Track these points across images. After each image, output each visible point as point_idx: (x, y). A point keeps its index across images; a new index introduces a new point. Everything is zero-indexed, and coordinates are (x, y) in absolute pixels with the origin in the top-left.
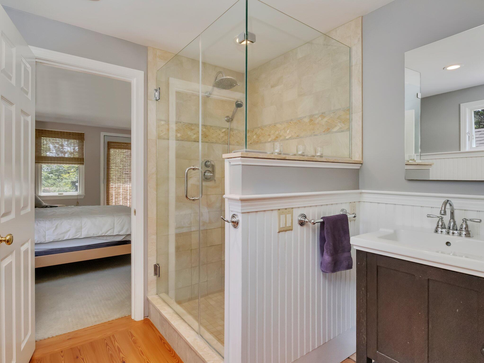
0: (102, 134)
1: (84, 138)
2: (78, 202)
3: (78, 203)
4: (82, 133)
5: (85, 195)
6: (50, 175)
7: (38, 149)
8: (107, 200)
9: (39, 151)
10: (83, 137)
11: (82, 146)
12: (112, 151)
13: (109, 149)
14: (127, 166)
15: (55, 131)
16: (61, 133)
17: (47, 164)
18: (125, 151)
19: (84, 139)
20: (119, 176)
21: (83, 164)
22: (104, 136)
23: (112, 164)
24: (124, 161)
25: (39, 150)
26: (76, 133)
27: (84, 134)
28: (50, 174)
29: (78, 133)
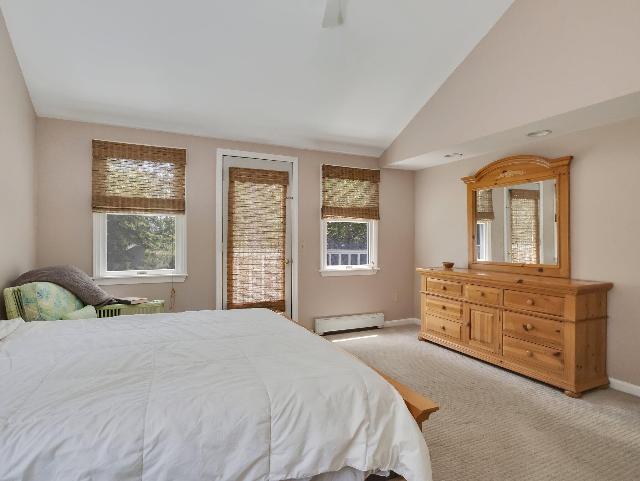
0: (220, 152)
1: (185, 159)
2: (173, 289)
3: (174, 292)
4: (180, 150)
5: (187, 275)
6: (158, 236)
7: (99, 180)
8: (228, 286)
9: (100, 186)
10: (183, 157)
11: (181, 176)
12: (239, 186)
13: (231, 183)
14: (265, 216)
15: (130, 145)
16: (141, 148)
17: (116, 212)
18: (261, 187)
19: (185, 161)
20: (250, 237)
21: (183, 213)
22: (223, 156)
23: (238, 212)
24: (260, 206)
25: (100, 183)
26: (171, 148)
27: (185, 150)
28: (158, 234)
29: (174, 150)
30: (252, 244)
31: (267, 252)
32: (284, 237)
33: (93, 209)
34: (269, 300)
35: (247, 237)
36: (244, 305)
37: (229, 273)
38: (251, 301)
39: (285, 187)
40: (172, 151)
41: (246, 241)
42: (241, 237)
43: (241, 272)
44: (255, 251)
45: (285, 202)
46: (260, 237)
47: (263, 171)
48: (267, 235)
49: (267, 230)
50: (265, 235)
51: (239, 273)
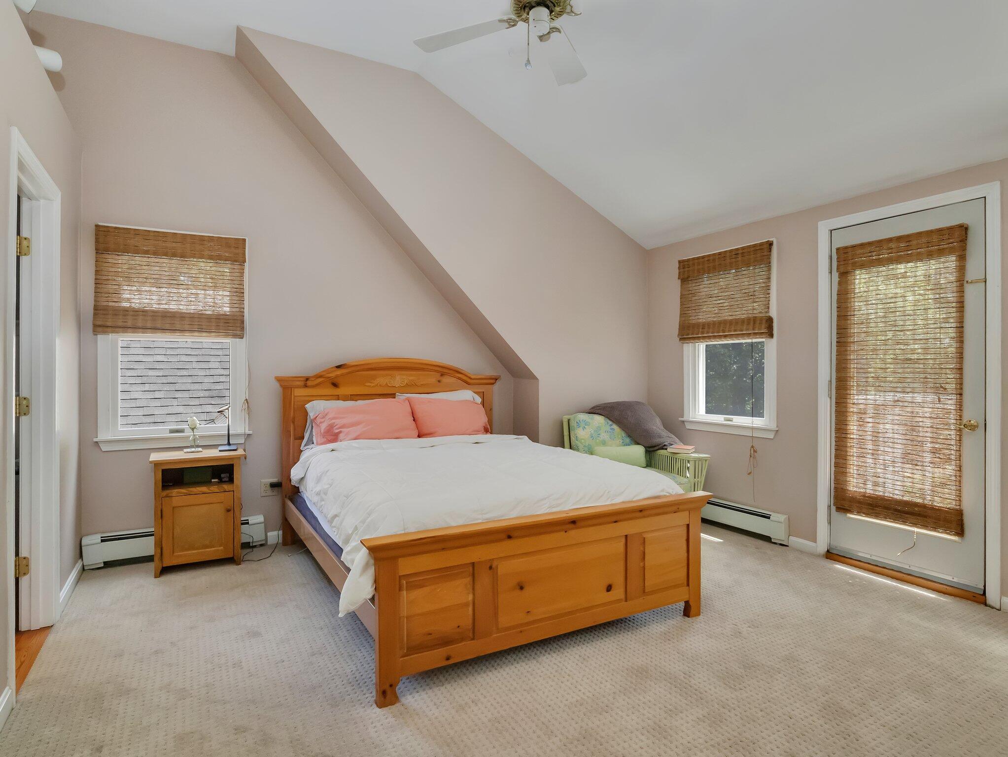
0: (826, 226)
1: (769, 255)
3: (755, 451)
4: (763, 244)
5: (777, 429)
7: (685, 306)
10: (765, 254)
11: (765, 281)
12: (861, 280)
13: (842, 275)
16: (720, 256)
19: (770, 258)
22: (831, 231)
25: (686, 309)
26: (751, 245)
27: (770, 242)
29: (755, 246)
30: (882, 384)
31: (915, 401)
32: (960, 370)
33: (681, 339)
34: (919, 501)
35: (872, 370)
36: (864, 496)
37: (838, 434)
38: (881, 494)
39: (962, 258)
40: (753, 249)
41: (871, 379)
42: (861, 371)
43: (860, 435)
44: (888, 397)
45: (961, 291)
46: (899, 371)
47: (899, 239)
48: (917, 366)
49: (916, 356)
50: (912, 366)
51: (858, 437)
